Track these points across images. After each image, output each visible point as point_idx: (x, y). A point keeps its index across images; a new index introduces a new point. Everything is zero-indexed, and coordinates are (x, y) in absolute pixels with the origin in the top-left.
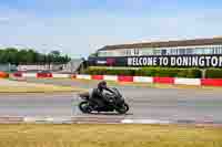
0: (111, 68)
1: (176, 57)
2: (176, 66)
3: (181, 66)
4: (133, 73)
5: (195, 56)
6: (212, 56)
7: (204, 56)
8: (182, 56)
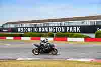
0: (10, 33)
1: (41, 27)
3: (44, 32)
4: (21, 36)
5: (51, 27)
6: (58, 27)
7: (55, 27)
8: (44, 27)
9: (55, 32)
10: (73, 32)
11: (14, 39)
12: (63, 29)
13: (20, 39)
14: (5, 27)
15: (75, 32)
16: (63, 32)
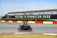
0: (11, 19)
2: (28, 18)
3: (30, 18)
4: (17, 20)
5: (33, 15)
6: (38, 15)
7: (36, 15)
8: (30, 15)
9: (36, 18)
10: (46, 18)
11: (13, 22)
12: (41, 17)
13: (17, 22)
14: (8, 15)
15: (47, 18)
16: (41, 18)
